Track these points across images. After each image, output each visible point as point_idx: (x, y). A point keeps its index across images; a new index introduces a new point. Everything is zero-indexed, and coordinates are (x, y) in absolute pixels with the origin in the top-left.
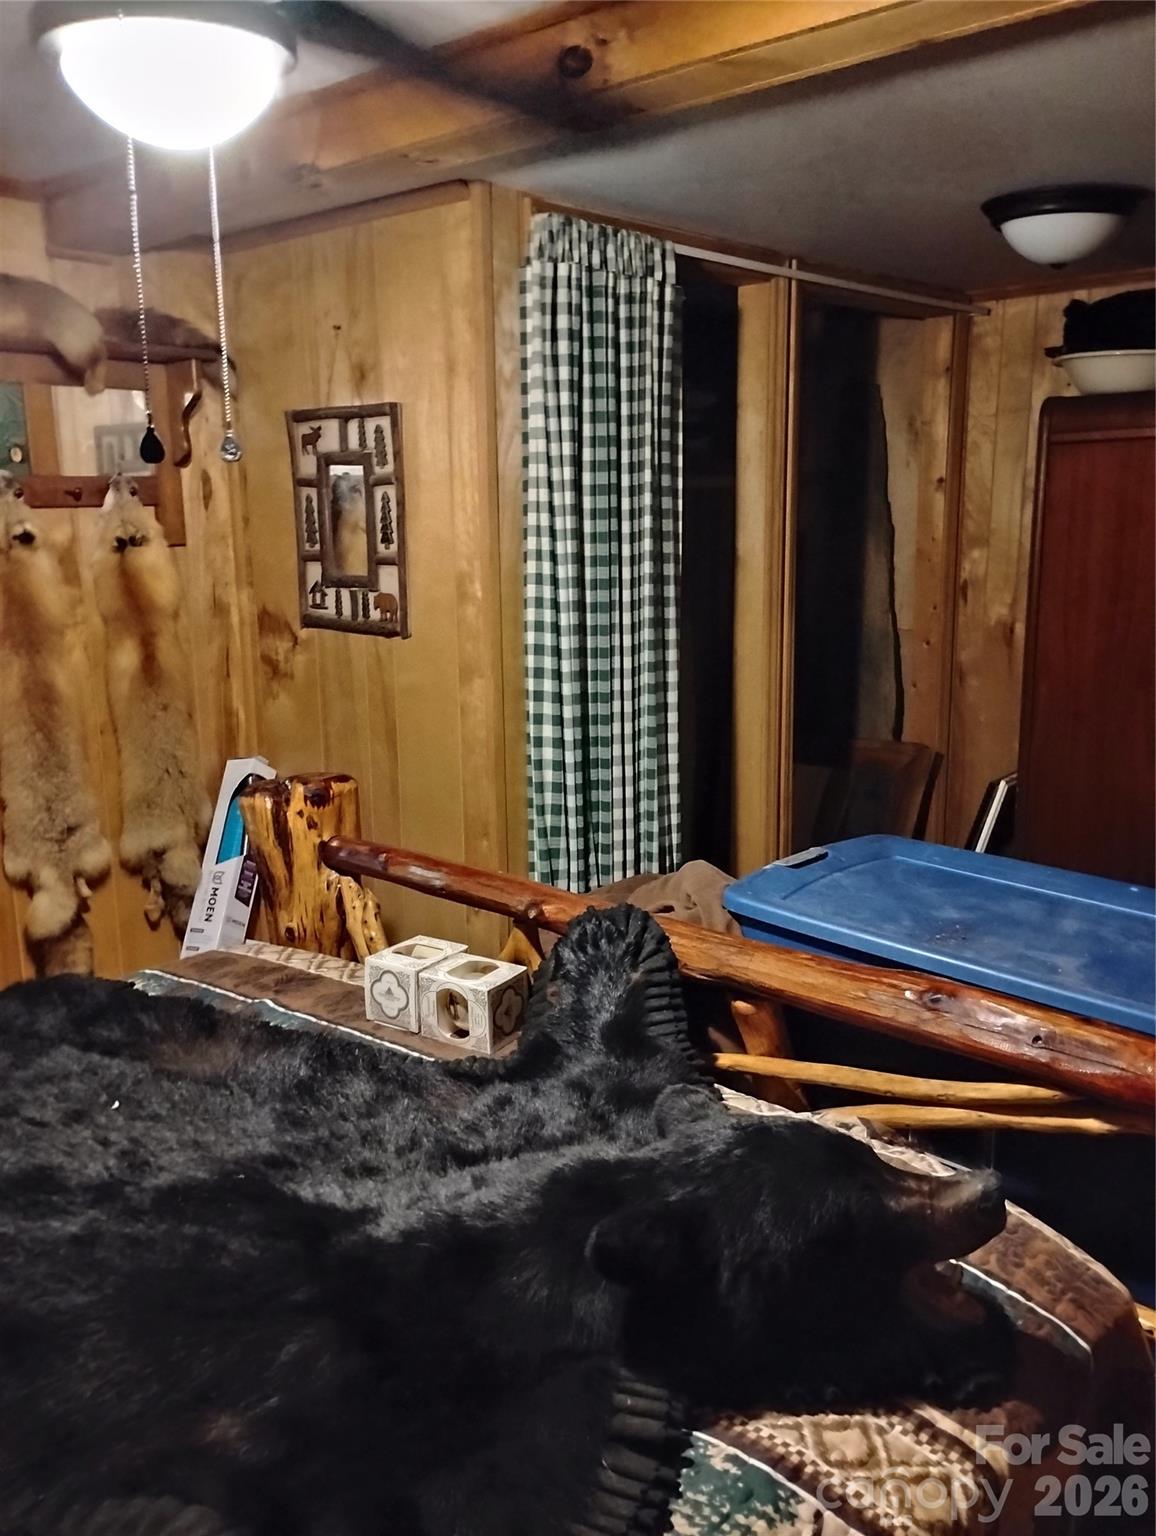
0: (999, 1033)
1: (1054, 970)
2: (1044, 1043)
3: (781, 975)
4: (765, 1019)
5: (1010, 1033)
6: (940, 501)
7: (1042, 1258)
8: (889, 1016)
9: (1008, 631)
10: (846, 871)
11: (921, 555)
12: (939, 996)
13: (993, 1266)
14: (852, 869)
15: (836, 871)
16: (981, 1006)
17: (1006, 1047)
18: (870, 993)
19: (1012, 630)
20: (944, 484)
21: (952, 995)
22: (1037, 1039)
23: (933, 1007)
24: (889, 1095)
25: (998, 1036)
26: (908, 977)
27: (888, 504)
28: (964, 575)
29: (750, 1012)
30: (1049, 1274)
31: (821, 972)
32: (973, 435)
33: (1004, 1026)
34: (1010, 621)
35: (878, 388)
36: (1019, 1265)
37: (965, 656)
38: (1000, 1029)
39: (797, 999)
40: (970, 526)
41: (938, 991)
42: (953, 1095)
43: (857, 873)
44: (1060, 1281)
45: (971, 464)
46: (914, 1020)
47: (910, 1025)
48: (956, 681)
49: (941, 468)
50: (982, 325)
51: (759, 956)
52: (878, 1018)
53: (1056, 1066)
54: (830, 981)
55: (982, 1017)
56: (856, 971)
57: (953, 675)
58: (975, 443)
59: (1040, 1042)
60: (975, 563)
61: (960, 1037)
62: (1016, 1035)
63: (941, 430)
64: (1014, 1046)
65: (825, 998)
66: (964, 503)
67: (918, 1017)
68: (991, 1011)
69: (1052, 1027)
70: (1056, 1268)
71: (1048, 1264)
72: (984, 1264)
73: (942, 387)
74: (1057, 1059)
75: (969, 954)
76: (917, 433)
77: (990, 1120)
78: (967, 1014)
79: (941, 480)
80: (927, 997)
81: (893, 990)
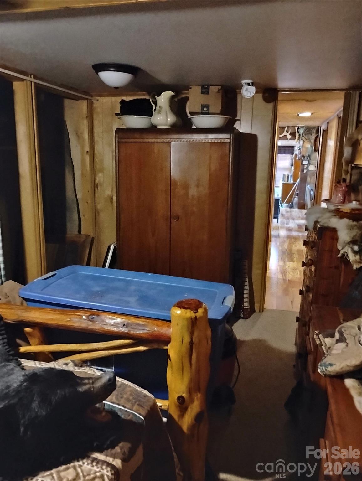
0: (113, 325)
1: (128, 302)
2: (126, 326)
3: (41, 317)
4: (37, 333)
5: (116, 325)
6: (87, 158)
7: (129, 393)
8: (78, 325)
9: (111, 199)
10: (62, 279)
11: (83, 175)
12: (94, 316)
13: (114, 400)
14: (65, 278)
15: (59, 279)
16: (107, 318)
17: (115, 329)
18: (72, 319)
19: (112, 198)
20: (88, 153)
21: (98, 315)
22: (124, 325)
23: (92, 320)
24: (80, 351)
25: (112, 326)
26: (84, 312)
27: (72, 158)
28: (97, 181)
29: (31, 331)
30: (131, 398)
31: (54, 314)
32: (96, 138)
33: (114, 323)
34: (111, 195)
35: (65, 121)
36: (122, 398)
37: (99, 207)
38: (113, 324)
39: (47, 324)
40: (98, 166)
41: (93, 315)
42: (100, 347)
43: (67, 279)
44: (134, 399)
45: (96, 147)
46: (87, 325)
47: (85, 327)
48: (97, 215)
49: (87, 148)
50: (96, 104)
51: (33, 312)
52: (74, 327)
53: (130, 333)
54: (58, 317)
55: (107, 321)
56: (67, 312)
57: (96, 212)
58: (97, 141)
59: (125, 326)
60: (100, 177)
61: (101, 328)
62: (117, 325)
63: (86, 136)
64: (117, 328)
65: (56, 323)
66: (95, 159)
67: (88, 324)
68: (110, 319)
69: (128, 321)
70: (132, 395)
71: (131, 395)
72: (111, 400)
73: (85, 122)
74: (130, 330)
75: (103, 301)
76: (79, 136)
77: (112, 353)
78: (103, 321)
79: (87, 152)
80: (90, 317)
81: (79, 317)
